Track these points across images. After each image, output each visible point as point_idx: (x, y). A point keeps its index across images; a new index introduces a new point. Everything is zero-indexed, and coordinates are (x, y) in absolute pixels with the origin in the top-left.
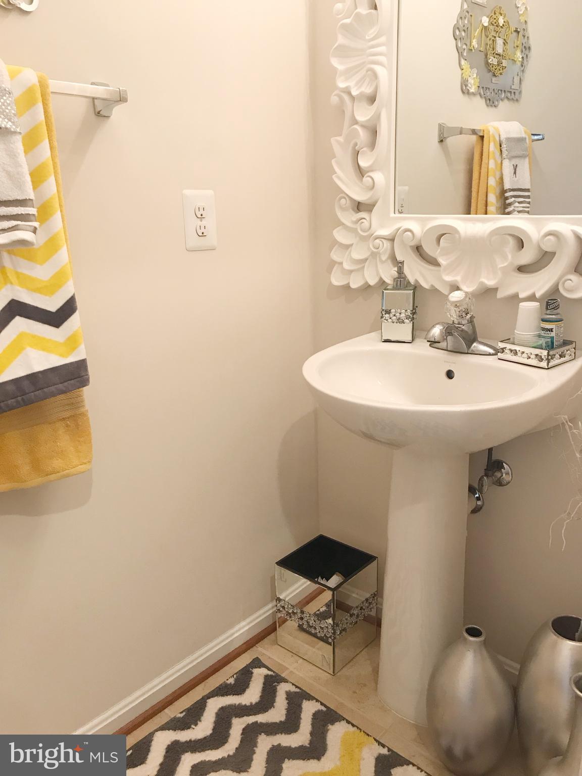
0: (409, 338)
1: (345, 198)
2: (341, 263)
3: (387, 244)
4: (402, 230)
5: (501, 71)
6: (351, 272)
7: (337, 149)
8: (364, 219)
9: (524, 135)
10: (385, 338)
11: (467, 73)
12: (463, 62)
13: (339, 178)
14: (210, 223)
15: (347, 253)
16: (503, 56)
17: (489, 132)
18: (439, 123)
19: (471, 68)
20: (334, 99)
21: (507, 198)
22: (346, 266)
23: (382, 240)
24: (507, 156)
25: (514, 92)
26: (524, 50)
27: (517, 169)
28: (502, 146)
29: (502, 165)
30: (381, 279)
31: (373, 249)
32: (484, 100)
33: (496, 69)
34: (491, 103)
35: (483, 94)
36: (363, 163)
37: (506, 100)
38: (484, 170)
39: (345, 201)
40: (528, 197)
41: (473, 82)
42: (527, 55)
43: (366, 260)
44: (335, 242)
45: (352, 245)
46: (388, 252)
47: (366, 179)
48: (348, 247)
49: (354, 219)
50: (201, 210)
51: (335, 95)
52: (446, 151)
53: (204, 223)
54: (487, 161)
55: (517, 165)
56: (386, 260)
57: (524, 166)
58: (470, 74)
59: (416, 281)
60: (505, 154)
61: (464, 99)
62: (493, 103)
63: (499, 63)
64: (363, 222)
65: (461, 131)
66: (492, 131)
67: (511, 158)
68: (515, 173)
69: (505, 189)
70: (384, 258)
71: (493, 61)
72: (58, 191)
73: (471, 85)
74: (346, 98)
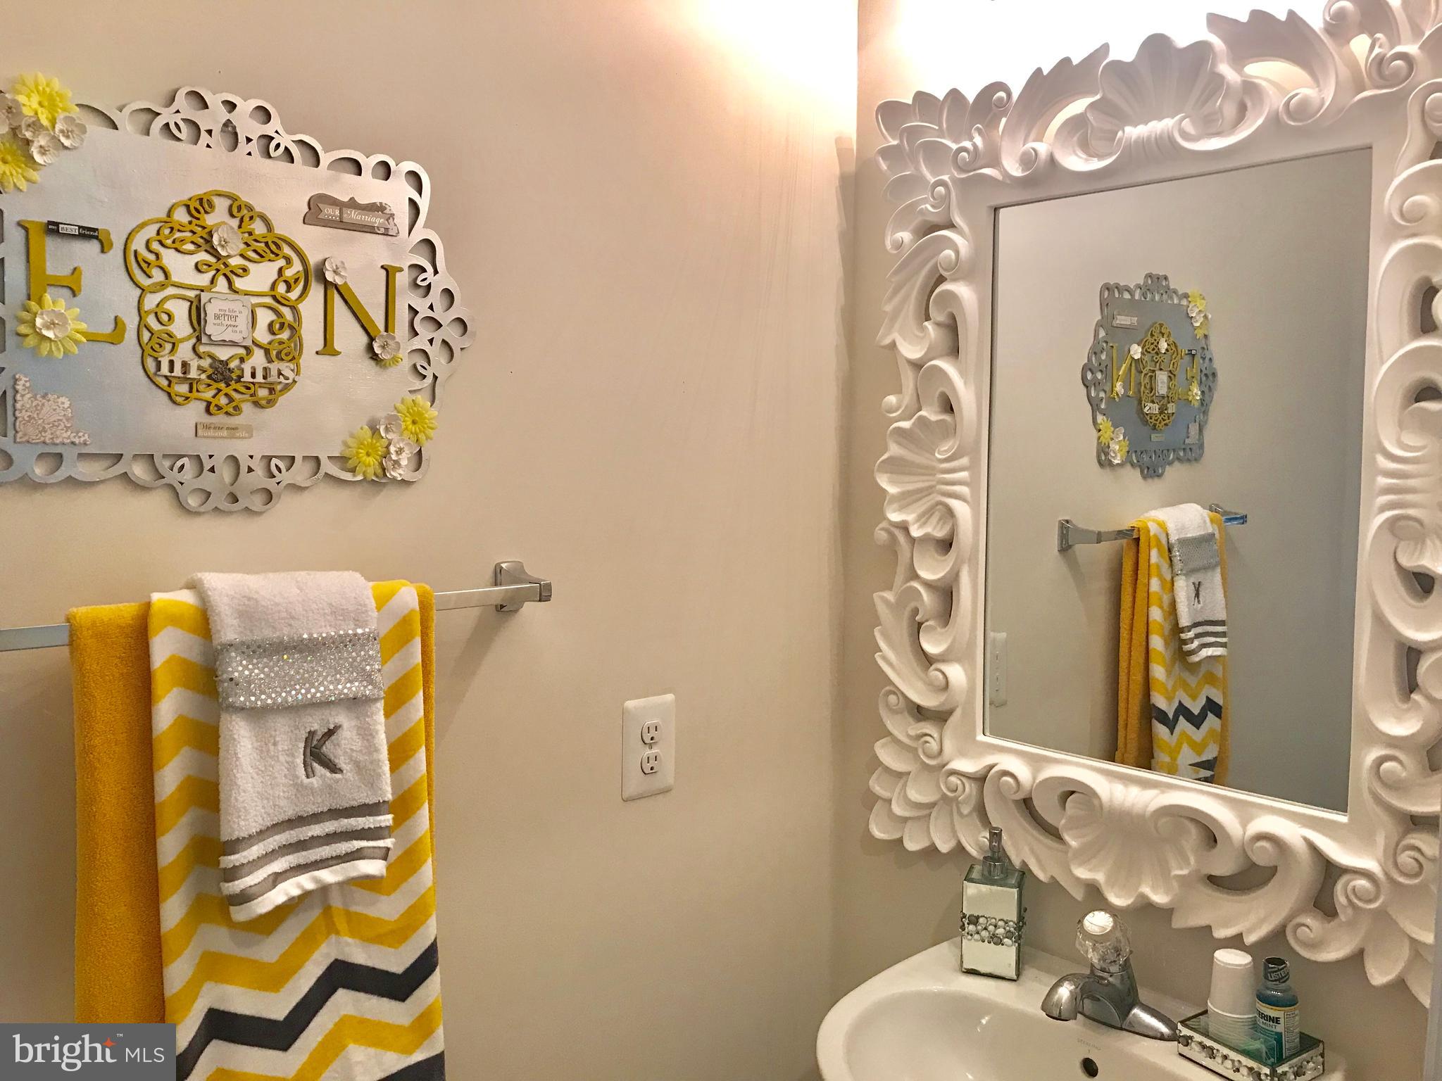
0: (1013, 975)
1: (897, 694)
2: (889, 801)
3: (970, 788)
4: (997, 772)
5: (1167, 421)
6: (905, 820)
7: (882, 610)
8: (931, 736)
9: (1210, 530)
10: (967, 965)
11: (1106, 436)
12: (1100, 418)
13: (884, 658)
14: (666, 751)
15: (900, 785)
16: (1168, 397)
17: (1149, 531)
18: (1060, 521)
19: (1115, 426)
20: (881, 535)
21: (1185, 642)
22: (898, 809)
23: (964, 780)
24: (1181, 570)
25: (1190, 449)
26: (1204, 378)
27: (1200, 589)
28: (1173, 554)
29: (1173, 585)
30: (959, 844)
31: (945, 790)
32: (1138, 471)
33: (1157, 420)
34: (1151, 472)
35: (1135, 461)
36: (931, 647)
37: (1176, 463)
38: (1141, 594)
39: (897, 701)
40: (1223, 634)
41: (1117, 447)
42: (1209, 386)
43: (932, 805)
44: (876, 763)
45: (909, 773)
46: (973, 802)
47: (933, 673)
48: (900, 775)
49: (912, 733)
50: (652, 730)
51: (882, 529)
52: (1073, 565)
53: (655, 750)
54: (1147, 580)
55: (1199, 582)
56: (970, 813)
57: (1214, 582)
58: (1112, 435)
59: (1024, 863)
60: (1178, 566)
61: (1105, 476)
62: (1155, 472)
63: (1162, 410)
64: (927, 742)
65: (1099, 537)
66: (1153, 529)
67: (1189, 573)
68: (1197, 595)
69: (1180, 626)
70: (966, 810)
71: (1151, 408)
72: (428, 772)
73: (1114, 452)
74: (901, 538)
